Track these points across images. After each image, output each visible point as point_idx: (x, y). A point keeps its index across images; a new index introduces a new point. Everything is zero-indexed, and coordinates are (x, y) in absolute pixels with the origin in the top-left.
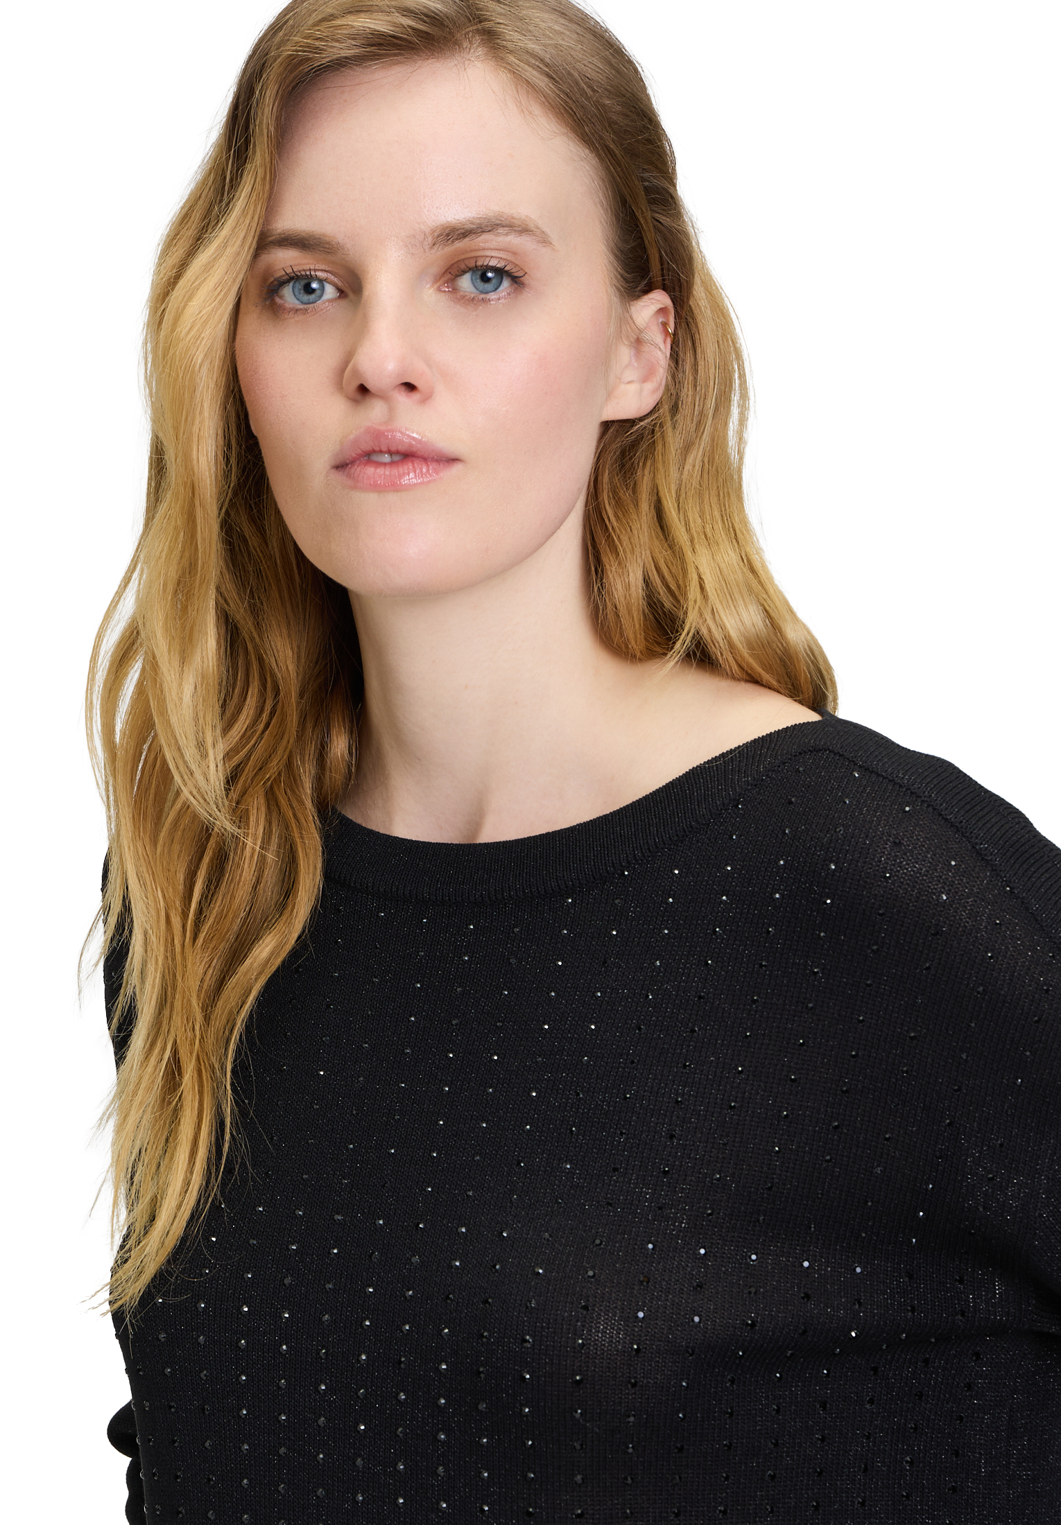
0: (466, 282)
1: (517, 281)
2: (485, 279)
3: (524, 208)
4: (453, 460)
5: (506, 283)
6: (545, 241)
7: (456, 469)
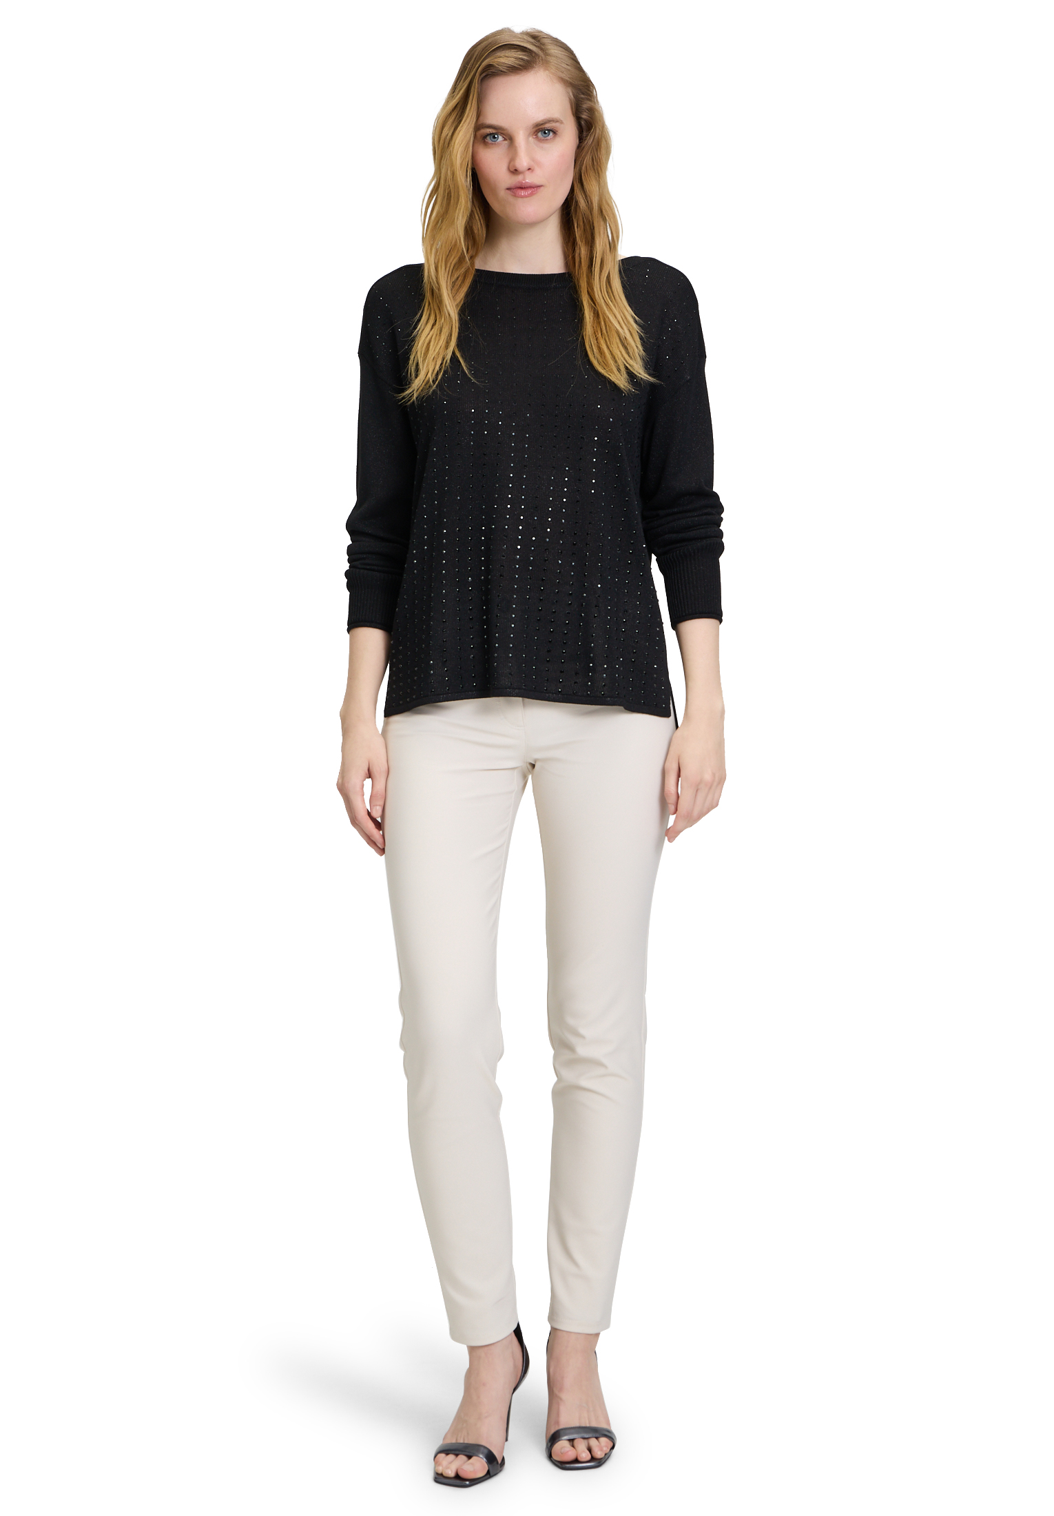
0: (540, 134)
1: (555, 133)
2: (545, 133)
3: (556, 115)
4: (541, 186)
5: (551, 134)
6: (562, 123)
7: (542, 188)
